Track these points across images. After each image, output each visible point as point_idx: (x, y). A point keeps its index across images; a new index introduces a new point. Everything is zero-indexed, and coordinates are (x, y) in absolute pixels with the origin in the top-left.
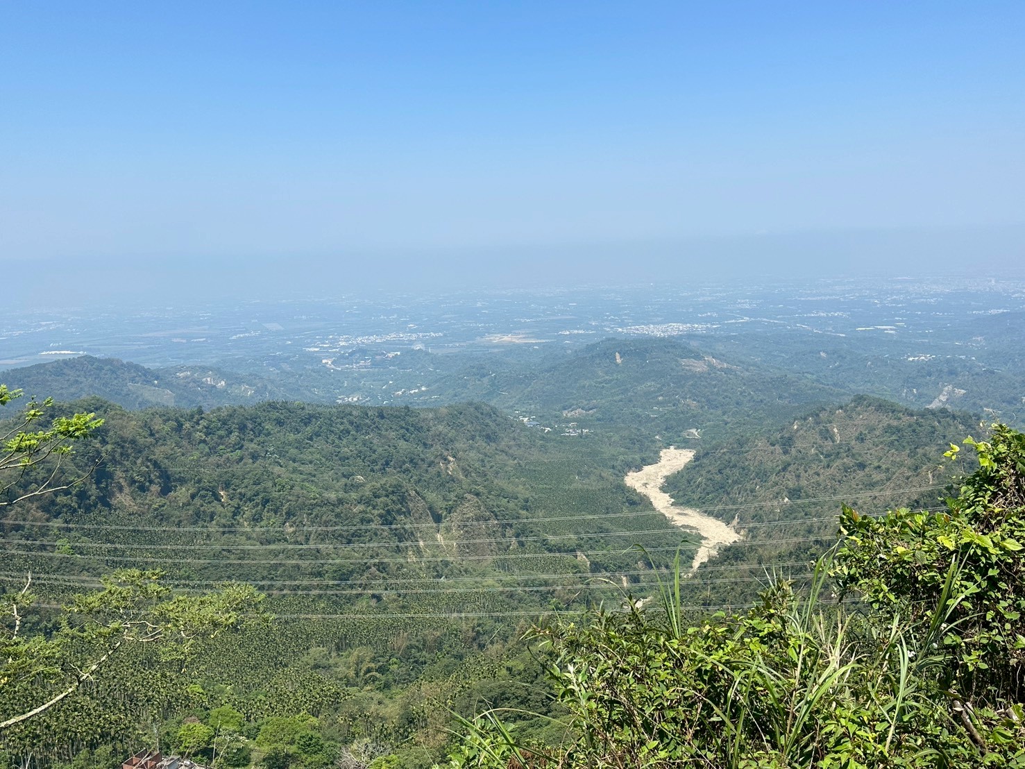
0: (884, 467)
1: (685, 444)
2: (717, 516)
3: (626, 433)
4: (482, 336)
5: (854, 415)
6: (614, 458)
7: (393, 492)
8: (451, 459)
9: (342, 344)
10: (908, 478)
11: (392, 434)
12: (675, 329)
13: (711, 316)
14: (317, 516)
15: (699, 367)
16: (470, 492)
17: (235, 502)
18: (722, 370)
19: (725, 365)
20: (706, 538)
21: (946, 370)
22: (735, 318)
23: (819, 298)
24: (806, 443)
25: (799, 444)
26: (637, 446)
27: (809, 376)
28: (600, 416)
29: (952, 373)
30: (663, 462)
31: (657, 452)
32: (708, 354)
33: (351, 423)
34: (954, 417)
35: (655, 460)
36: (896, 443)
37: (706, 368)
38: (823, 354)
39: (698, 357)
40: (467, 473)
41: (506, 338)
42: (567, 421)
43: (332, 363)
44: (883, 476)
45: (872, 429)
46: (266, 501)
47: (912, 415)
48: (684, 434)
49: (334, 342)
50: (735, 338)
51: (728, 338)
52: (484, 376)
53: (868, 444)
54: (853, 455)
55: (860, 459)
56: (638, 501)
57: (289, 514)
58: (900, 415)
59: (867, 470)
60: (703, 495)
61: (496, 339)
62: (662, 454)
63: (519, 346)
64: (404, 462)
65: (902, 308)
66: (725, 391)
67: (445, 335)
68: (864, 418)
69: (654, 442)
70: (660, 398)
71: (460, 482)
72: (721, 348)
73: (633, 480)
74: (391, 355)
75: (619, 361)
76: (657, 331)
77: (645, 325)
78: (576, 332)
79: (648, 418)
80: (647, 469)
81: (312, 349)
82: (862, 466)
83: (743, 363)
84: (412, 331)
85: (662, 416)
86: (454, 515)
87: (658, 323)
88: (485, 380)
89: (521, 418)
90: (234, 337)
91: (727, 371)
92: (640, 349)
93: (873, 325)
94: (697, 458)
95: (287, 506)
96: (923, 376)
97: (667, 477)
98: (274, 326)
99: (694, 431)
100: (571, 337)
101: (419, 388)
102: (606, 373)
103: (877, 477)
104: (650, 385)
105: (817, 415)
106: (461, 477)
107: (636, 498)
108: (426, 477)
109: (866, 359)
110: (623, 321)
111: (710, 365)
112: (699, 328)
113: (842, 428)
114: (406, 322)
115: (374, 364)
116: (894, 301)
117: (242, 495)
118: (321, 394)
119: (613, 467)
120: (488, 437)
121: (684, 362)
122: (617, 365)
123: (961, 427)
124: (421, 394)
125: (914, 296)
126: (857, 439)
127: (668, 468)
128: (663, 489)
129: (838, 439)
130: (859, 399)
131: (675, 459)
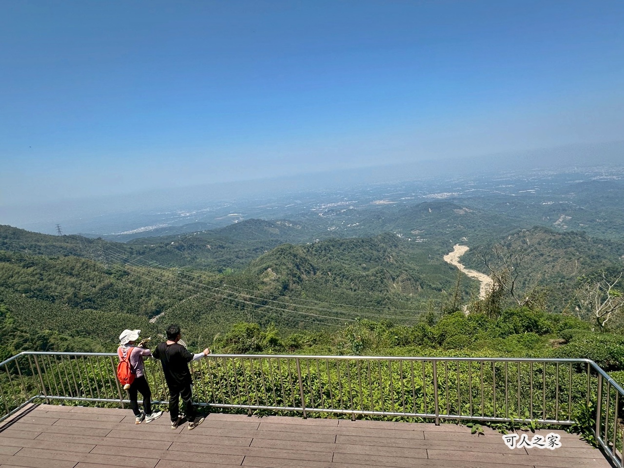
0: (551, 255)
1: (462, 243)
2: (484, 273)
3: (440, 241)
4: (372, 201)
5: (534, 234)
6: (438, 250)
7: (381, 272)
8: (391, 257)
9: (323, 207)
10: (567, 262)
11: (367, 248)
12: (446, 195)
13: (459, 189)
14: (361, 281)
15: (462, 212)
16: (404, 270)
17: (334, 276)
18: (470, 213)
19: (471, 211)
20: (482, 282)
21: (561, 208)
22: (469, 190)
23: (501, 180)
24: (517, 245)
25: (513, 245)
26: (445, 245)
27: (504, 213)
28: (426, 233)
29: (564, 210)
30: (456, 251)
31: (453, 247)
32: (464, 206)
33: (354, 245)
34: (577, 234)
35: (452, 250)
36: (556, 246)
37: (464, 213)
38: (508, 204)
39: (460, 208)
40: (397, 261)
41: (382, 202)
42: (416, 236)
43: (322, 215)
44: (551, 259)
45: (543, 240)
46: (343, 276)
47: (560, 234)
48: (460, 239)
49: (320, 206)
50: (471, 198)
51: (469, 198)
52: (379, 219)
53: (542, 246)
54: (538, 251)
55: (541, 252)
56: (454, 268)
57: (352, 280)
58: (555, 234)
59: (544, 256)
60: (477, 265)
61: (378, 202)
62: (454, 248)
63: (388, 205)
64: (376, 259)
65: (537, 182)
66: (473, 221)
67: (359, 202)
68: (539, 235)
69: (450, 243)
70: (448, 225)
71: (395, 265)
72: (466, 203)
73: (447, 258)
74: (342, 211)
75: (430, 211)
76: (439, 196)
77: (434, 194)
78: (407, 198)
79: (446, 234)
80: (450, 254)
81: (313, 210)
82: (542, 255)
83: (477, 209)
84: (346, 201)
85: (451, 233)
86: (399, 278)
87: (439, 193)
88: (380, 220)
89: (397, 235)
90: (286, 206)
91: (473, 213)
92: (438, 206)
93: (526, 190)
94: (471, 250)
95: (351, 277)
96: (552, 212)
97: (459, 257)
98: (299, 202)
99: (464, 238)
100: (405, 200)
101: (355, 223)
102: (426, 216)
103: (549, 259)
104: (444, 220)
105: (518, 234)
106: (395, 263)
107: (453, 267)
108: (384, 263)
109: (526, 205)
110: (424, 193)
111: (465, 211)
112: (455, 194)
113: (531, 239)
114: (344, 198)
115: (337, 215)
116: (533, 179)
117: (335, 274)
118: (322, 227)
119: (439, 254)
120: (395, 246)
121: (455, 210)
122: (430, 213)
123: (580, 238)
124: (358, 226)
125: (541, 176)
126: (538, 244)
127: (458, 253)
128: (459, 262)
129: (529, 243)
130: (536, 228)
131: (460, 250)
